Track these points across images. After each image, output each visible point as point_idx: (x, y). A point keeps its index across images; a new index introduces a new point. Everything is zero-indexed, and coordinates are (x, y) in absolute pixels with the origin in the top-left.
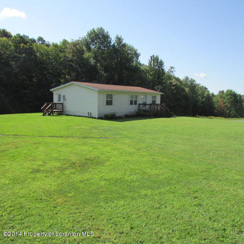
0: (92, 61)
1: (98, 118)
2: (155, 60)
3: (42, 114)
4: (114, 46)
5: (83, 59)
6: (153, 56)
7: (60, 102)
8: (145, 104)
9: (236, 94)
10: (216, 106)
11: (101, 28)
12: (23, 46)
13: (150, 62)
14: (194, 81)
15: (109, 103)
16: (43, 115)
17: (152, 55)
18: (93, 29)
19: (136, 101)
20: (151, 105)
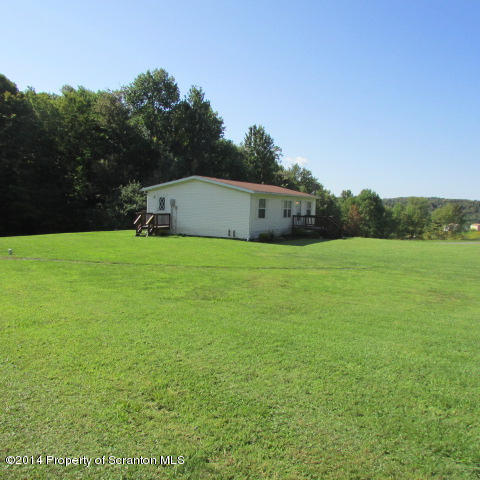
0: (146, 132)
1: (252, 240)
2: (257, 134)
3: (134, 232)
4: (185, 105)
5: (129, 128)
6: (255, 127)
7: (164, 212)
8: (299, 216)
9: (378, 197)
10: (345, 218)
11: (163, 71)
12: (9, 98)
13: (249, 138)
14: (309, 173)
15: (262, 214)
16: (137, 235)
17: (252, 126)
18: (148, 73)
19: (290, 211)
20: (305, 216)
